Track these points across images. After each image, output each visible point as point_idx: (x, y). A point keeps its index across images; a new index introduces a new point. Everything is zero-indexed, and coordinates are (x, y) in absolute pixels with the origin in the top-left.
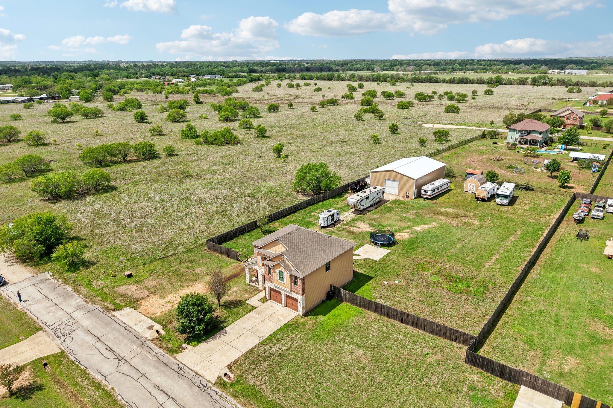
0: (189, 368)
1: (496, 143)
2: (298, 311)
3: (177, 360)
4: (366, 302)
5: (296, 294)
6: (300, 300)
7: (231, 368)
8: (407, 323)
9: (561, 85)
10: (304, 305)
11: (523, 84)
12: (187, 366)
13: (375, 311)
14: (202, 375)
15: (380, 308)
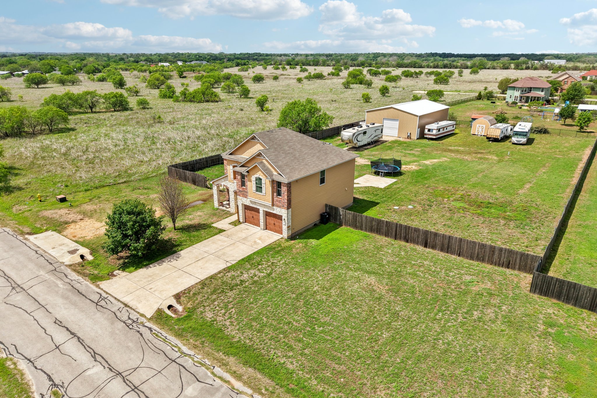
0: (116, 298)
1: (494, 103)
2: (282, 234)
3: (100, 288)
4: (374, 223)
5: (279, 209)
6: (285, 216)
7: (180, 298)
8: (433, 247)
9: (544, 69)
10: (290, 224)
11: (506, 69)
12: (113, 296)
13: (387, 235)
14: (133, 307)
15: (394, 230)
